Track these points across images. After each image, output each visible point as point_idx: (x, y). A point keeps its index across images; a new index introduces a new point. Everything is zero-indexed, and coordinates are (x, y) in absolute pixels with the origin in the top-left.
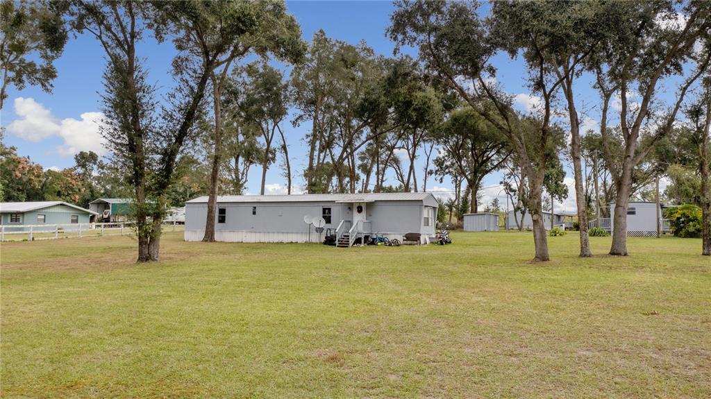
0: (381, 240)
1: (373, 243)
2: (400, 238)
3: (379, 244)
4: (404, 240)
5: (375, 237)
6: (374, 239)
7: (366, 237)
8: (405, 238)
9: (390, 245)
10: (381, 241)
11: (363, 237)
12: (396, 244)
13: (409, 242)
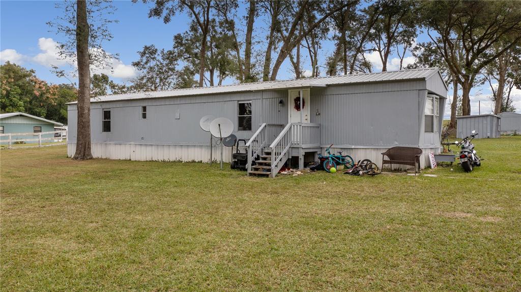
0: (338, 161)
1: (321, 167)
2: (377, 158)
3: (333, 169)
4: (385, 162)
5: (326, 155)
6: (323, 159)
7: (309, 156)
8: (386, 158)
9: (356, 173)
10: (338, 164)
11: (301, 155)
12: (367, 170)
13: (394, 166)
